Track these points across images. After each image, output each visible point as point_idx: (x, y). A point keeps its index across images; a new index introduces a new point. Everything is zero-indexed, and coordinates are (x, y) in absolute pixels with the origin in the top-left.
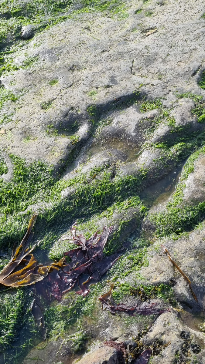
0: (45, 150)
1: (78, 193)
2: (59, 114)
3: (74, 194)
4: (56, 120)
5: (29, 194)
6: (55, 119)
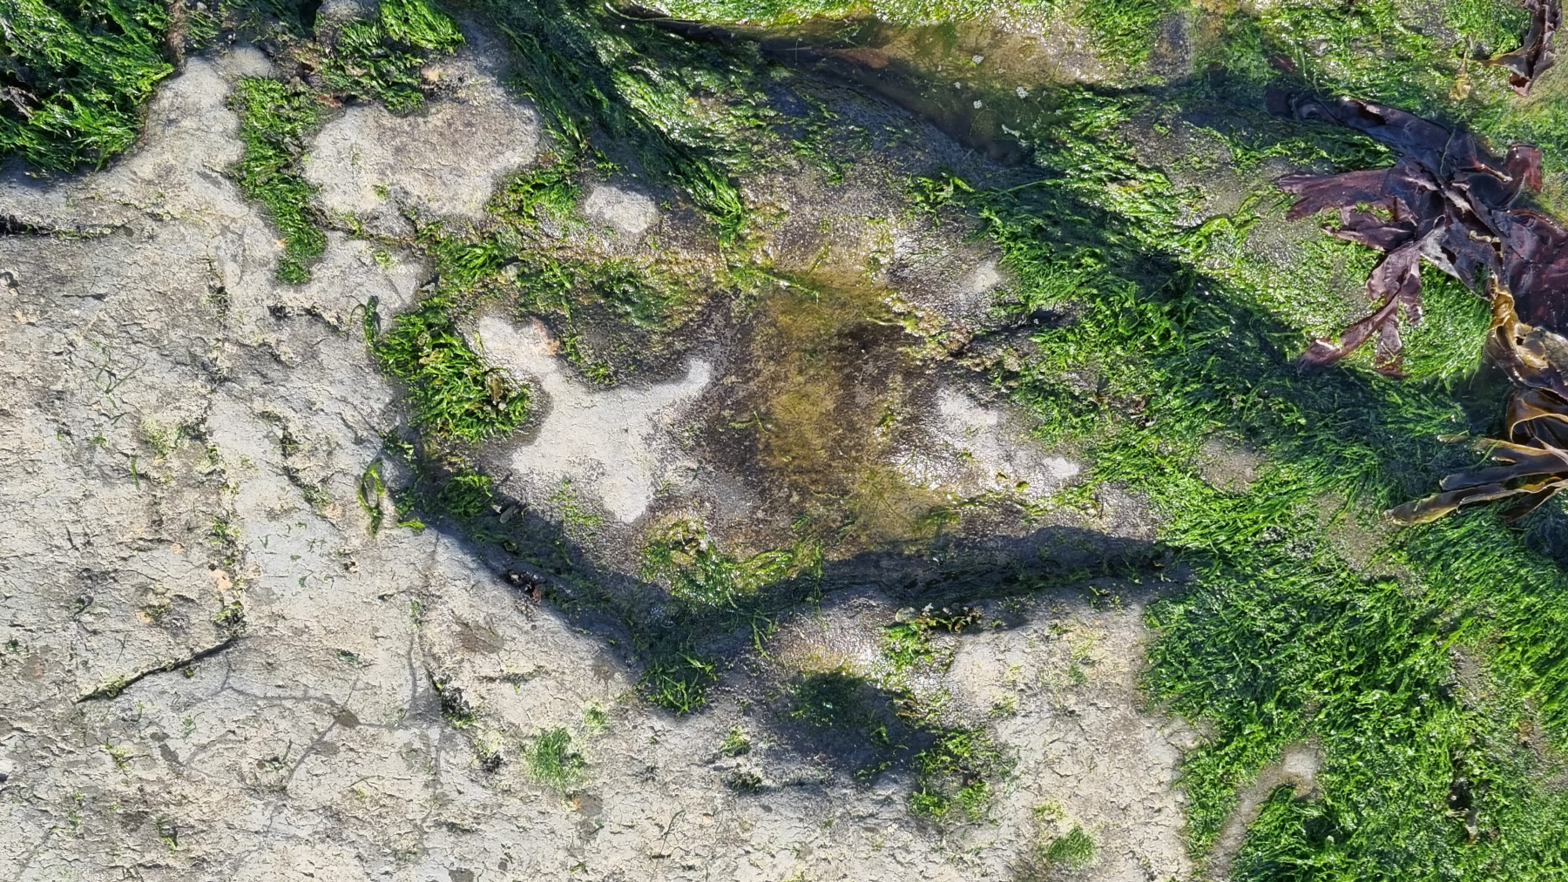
0: (1090, 718)
3: (1227, 428)
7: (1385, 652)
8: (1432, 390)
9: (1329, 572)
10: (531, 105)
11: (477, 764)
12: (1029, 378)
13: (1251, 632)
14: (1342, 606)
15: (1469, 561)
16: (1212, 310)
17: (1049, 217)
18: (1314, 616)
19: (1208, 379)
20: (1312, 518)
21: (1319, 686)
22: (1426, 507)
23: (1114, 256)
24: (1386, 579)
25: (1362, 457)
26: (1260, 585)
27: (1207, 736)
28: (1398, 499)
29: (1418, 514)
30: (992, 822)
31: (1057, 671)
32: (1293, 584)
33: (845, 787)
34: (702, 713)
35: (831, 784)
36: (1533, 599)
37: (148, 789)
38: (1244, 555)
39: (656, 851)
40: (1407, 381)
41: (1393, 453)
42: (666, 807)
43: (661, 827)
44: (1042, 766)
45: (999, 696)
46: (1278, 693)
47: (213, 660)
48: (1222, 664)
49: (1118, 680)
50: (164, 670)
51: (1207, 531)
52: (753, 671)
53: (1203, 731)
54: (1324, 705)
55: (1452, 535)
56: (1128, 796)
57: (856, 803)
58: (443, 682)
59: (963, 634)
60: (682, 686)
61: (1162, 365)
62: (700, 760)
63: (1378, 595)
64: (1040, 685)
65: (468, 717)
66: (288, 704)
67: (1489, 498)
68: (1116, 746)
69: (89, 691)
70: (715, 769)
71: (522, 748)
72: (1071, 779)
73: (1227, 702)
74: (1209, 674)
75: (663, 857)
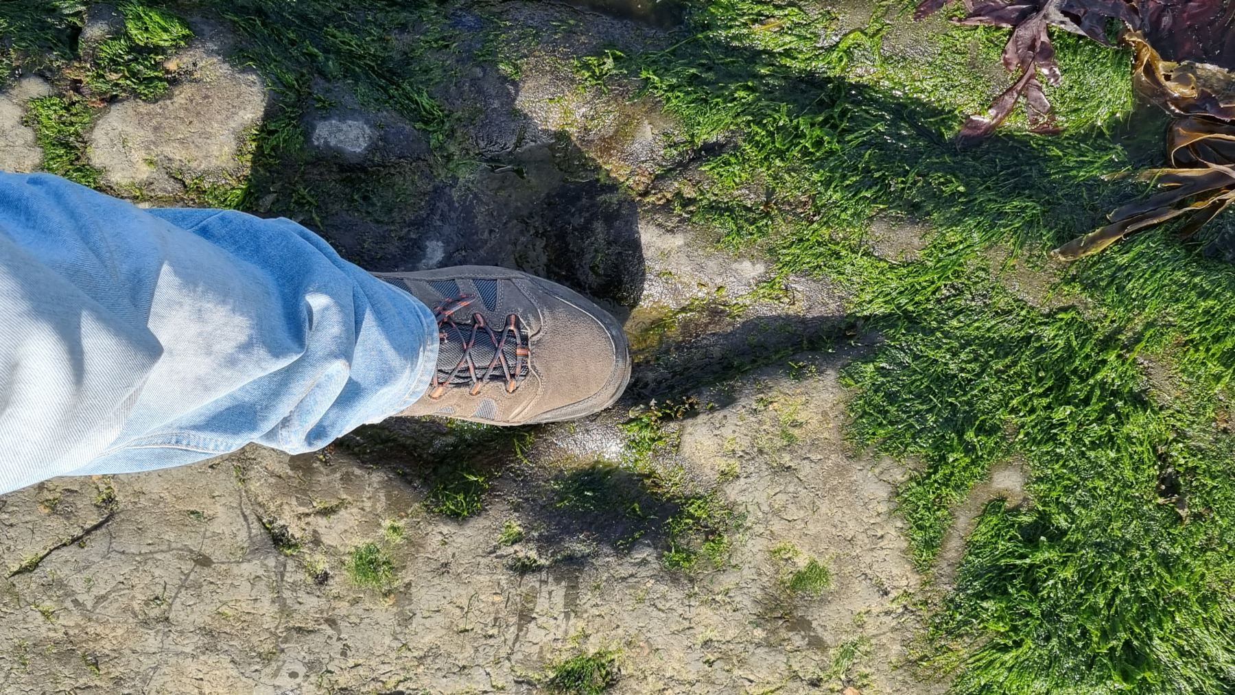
0: (806, 470)
1: (875, 201)
2: (598, 587)
3: (890, 208)
4: (632, 570)
5: (1006, 355)
6: (632, 576)
7: (1074, 372)
8: (1092, 138)
9: (1010, 312)
10: (253, 71)
11: (310, 580)
12: (705, 202)
13: (946, 375)
14: (1027, 339)
15: (1142, 280)
16: (867, 112)
17: (702, 65)
18: (1001, 353)
19: (867, 170)
20: (984, 270)
21: (1014, 411)
22: (1093, 241)
23: (767, 85)
24: (1065, 310)
25: (1023, 209)
26: (946, 335)
27: (915, 469)
28: (1065, 238)
29: (1086, 248)
30: (734, 567)
31: (769, 436)
32: (978, 328)
33: (608, 556)
34: (479, 515)
35: (596, 555)
36: (1211, 303)
37: (71, 632)
38: (928, 312)
39: (462, 627)
40: (1066, 134)
41: (1058, 199)
42: (463, 592)
43: (462, 608)
44: (770, 516)
45: (722, 464)
46: (977, 423)
47: (98, 532)
48: (921, 407)
49: (826, 435)
50: (65, 545)
51: (889, 298)
52: (519, 476)
53: (911, 465)
54: (1022, 426)
55: (1123, 260)
56: (852, 529)
57: (618, 568)
58: (271, 523)
59: (684, 419)
60: (460, 498)
61: (821, 166)
62: (484, 552)
63: (1058, 324)
64: (756, 449)
65: (296, 545)
66: (158, 556)
67: (1155, 222)
68: (834, 489)
69: (16, 568)
70: (496, 557)
71: (343, 563)
72: (799, 522)
73: (930, 438)
74: (909, 417)
75: (467, 631)
